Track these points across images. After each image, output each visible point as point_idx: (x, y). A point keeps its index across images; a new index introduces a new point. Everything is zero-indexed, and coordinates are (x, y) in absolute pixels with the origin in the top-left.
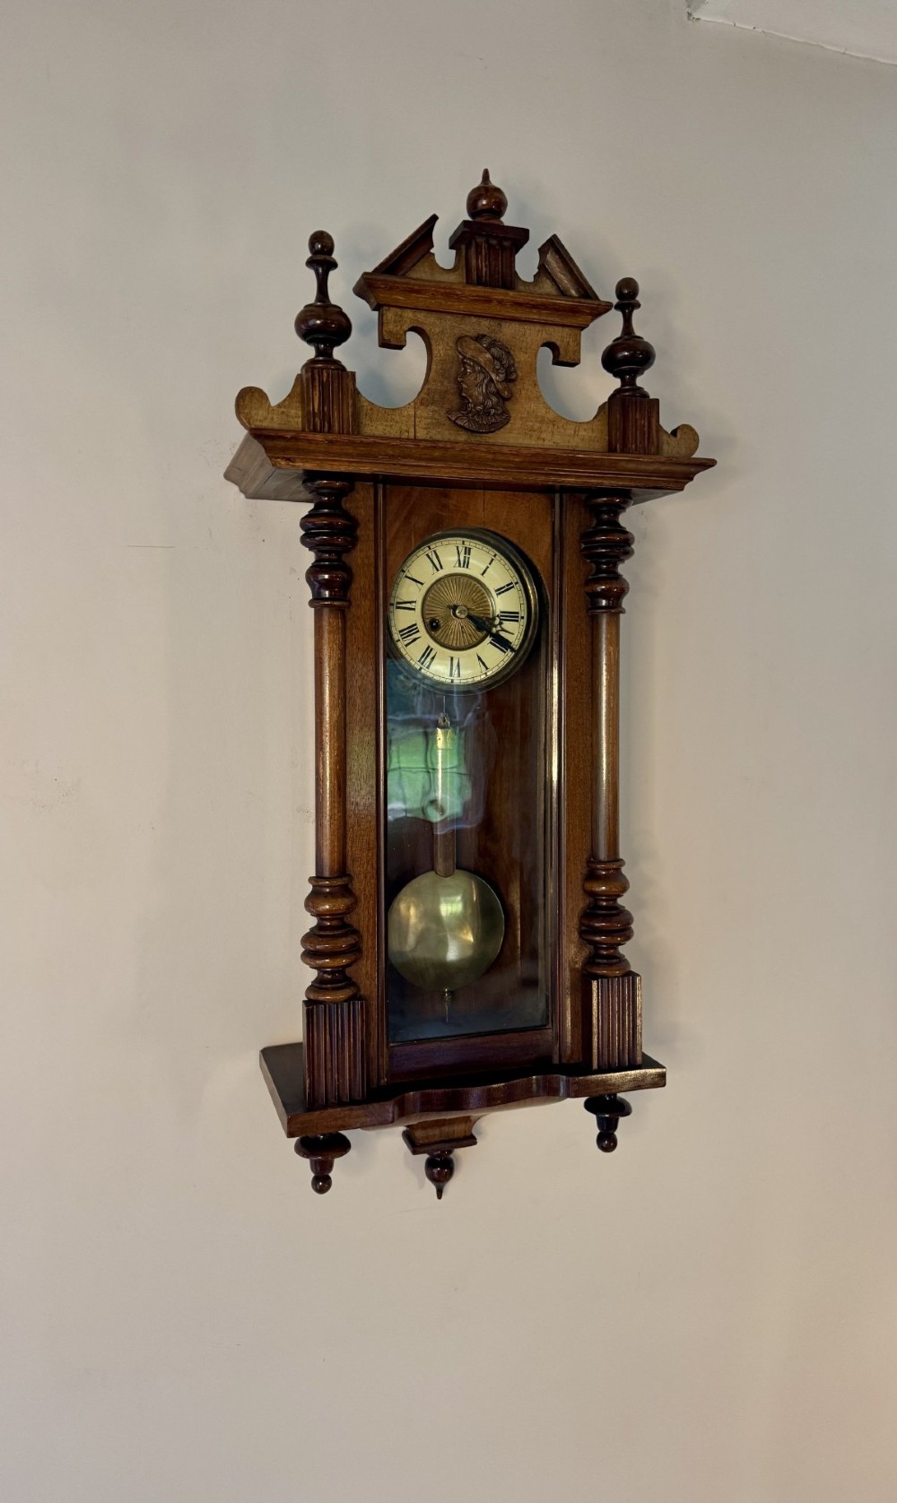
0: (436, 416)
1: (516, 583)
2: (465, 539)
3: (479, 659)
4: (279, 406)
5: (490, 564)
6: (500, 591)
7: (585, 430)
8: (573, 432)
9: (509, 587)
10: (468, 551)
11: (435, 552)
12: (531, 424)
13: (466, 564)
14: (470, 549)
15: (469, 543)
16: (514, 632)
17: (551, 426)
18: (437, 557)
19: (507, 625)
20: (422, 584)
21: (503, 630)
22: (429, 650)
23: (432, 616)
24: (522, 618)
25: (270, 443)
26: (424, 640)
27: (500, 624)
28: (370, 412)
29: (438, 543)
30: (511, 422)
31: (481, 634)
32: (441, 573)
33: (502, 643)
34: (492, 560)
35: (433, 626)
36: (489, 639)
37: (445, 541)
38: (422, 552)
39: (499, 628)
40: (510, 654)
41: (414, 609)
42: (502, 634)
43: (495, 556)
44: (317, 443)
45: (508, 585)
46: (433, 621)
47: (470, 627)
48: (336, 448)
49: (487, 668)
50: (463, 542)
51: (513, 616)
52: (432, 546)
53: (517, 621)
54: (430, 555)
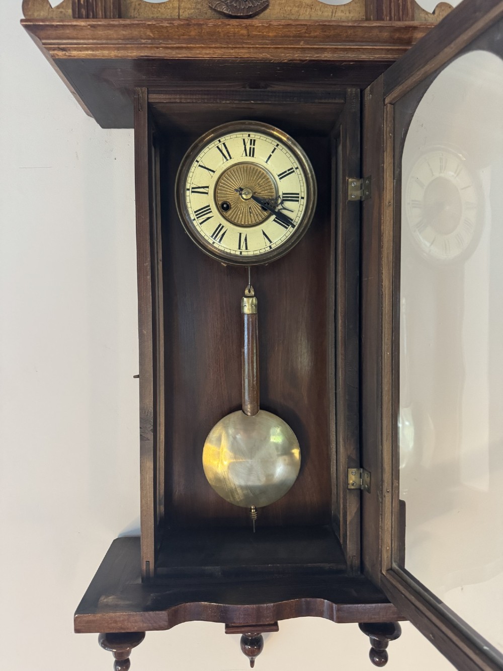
0: (199, 6)
1: (297, 168)
2: (251, 133)
3: (264, 234)
4: (58, 7)
5: (273, 152)
6: (282, 176)
7: (342, 11)
8: (330, 14)
9: (291, 171)
10: (253, 142)
11: (224, 144)
12: (289, 8)
13: (252, 153)
14: (254, 141)
15: (253, 135)
16: (296, 211)
17: (309, 10)
18: (226, 148)
19: (287, 204)
20: (214, 172)
21: (285, 209)
22: (220, 227)
23: (224, 199)
24: (303, 198)
25: (42, 34)
26: (216, 218)
27: (282, 203)
28: (138, 7)
29: (227, 137)
30: (270, 8)
31: (266, 214)
32: (231, 162)
33: (284, 220)
34: (275, 149)
35: (224, 208)
36: (274, 217)
37: (233, 135)
38: (213, 145)
39: (280, 207)
40: (291, 230)
41: (207, 193)
42: (285, 212)
43: (278, 145)
44: (81, 28)
45: (289, 170)
46: (225, 203)
47: (257, 207)
48: (100, 32)
49: (271, 242)
50: (249, 135)
51: (293, 197)
52: (222, 139)
53: (298, 201)
54: (220, 147)
